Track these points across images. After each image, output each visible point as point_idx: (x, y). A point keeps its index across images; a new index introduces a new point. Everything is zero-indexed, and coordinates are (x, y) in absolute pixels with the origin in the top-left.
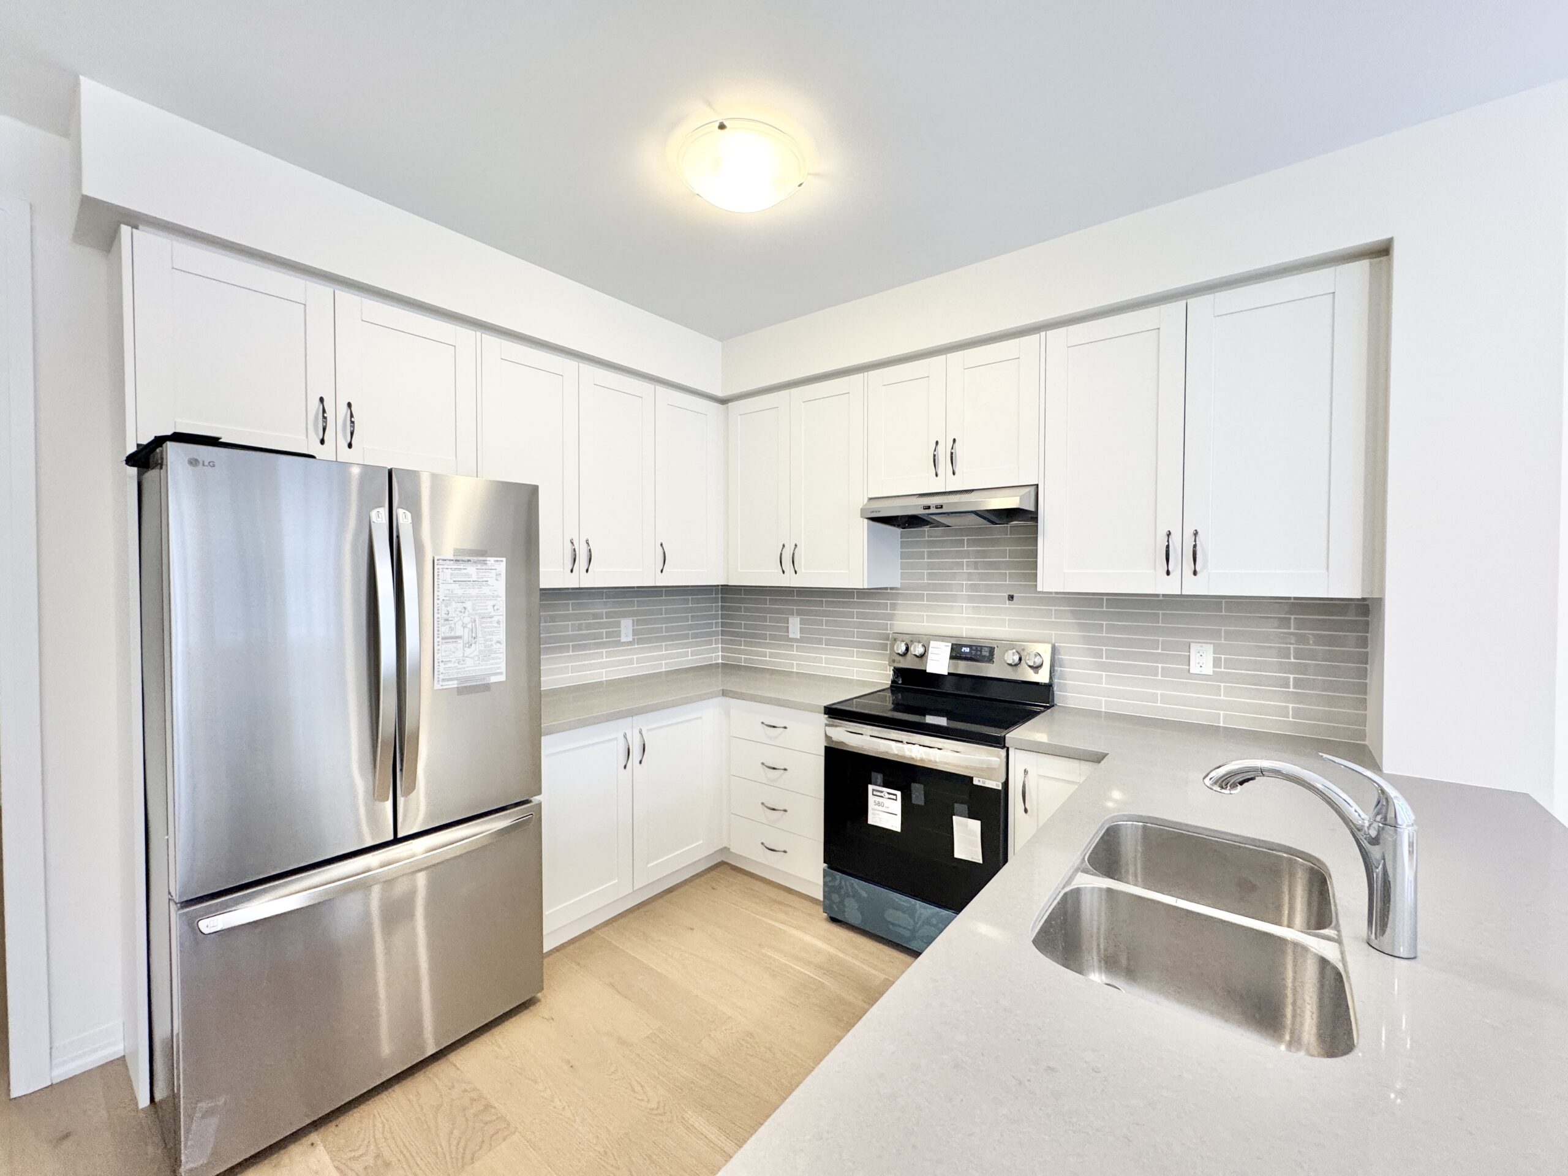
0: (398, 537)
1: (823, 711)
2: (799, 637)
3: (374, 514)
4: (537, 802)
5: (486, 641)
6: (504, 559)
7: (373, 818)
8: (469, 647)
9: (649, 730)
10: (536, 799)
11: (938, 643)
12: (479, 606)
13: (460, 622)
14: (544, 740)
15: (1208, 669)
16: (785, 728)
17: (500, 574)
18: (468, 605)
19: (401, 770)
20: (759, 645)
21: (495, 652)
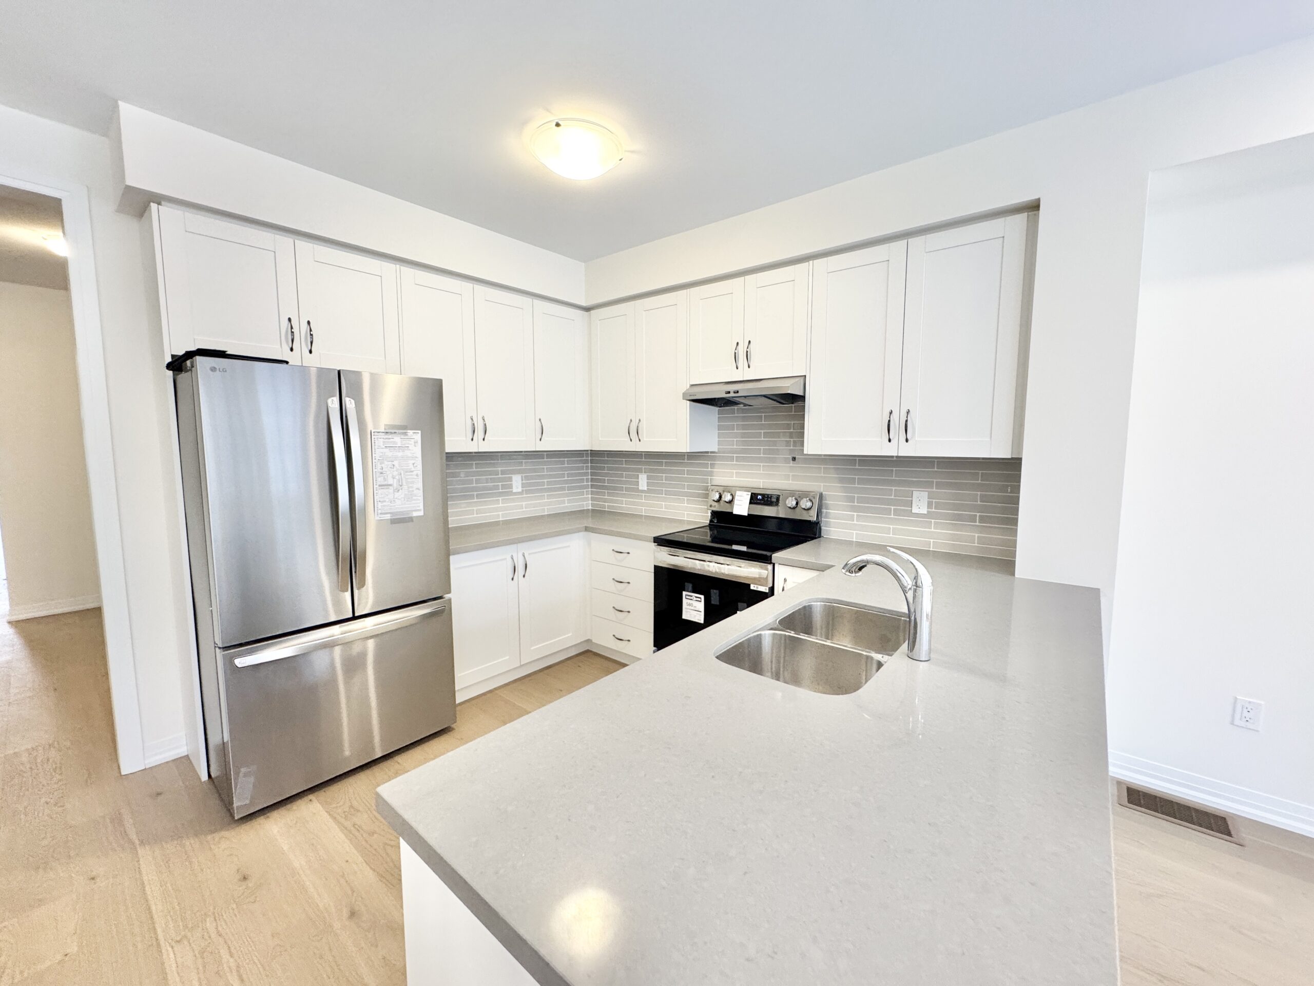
0: (346, 417)
1: (652, 540)
2: (646, 489)
3: (330, 401)
4: (446, 598)
5: (408, 488)
6: (420, 432)
7: (337, 603)
8: (397, 492)
9: (529, 554)
10: (447, 596)
11: (741, 492)
12: (403, 464)
13: (391, 475)
14: (452, 558)
15: (924, 511)
16: (628, 553)
17: (417, 442)
18: (396, 463)
19: (355, 572)
20: (618, 496)
21: (416, 496)
